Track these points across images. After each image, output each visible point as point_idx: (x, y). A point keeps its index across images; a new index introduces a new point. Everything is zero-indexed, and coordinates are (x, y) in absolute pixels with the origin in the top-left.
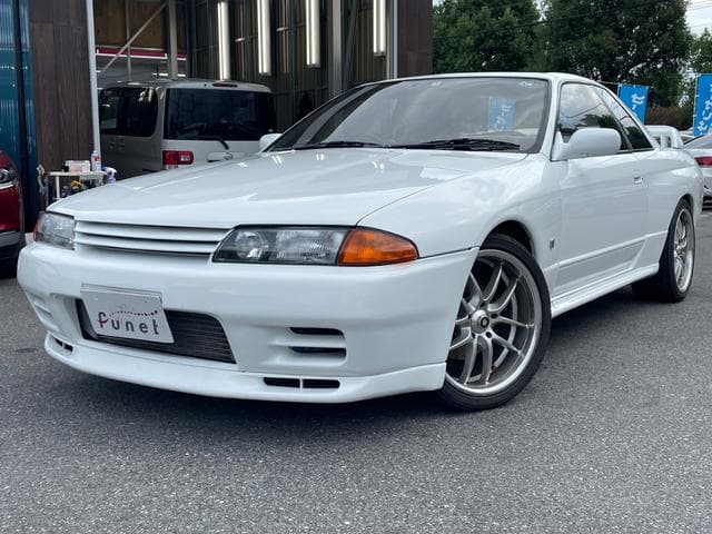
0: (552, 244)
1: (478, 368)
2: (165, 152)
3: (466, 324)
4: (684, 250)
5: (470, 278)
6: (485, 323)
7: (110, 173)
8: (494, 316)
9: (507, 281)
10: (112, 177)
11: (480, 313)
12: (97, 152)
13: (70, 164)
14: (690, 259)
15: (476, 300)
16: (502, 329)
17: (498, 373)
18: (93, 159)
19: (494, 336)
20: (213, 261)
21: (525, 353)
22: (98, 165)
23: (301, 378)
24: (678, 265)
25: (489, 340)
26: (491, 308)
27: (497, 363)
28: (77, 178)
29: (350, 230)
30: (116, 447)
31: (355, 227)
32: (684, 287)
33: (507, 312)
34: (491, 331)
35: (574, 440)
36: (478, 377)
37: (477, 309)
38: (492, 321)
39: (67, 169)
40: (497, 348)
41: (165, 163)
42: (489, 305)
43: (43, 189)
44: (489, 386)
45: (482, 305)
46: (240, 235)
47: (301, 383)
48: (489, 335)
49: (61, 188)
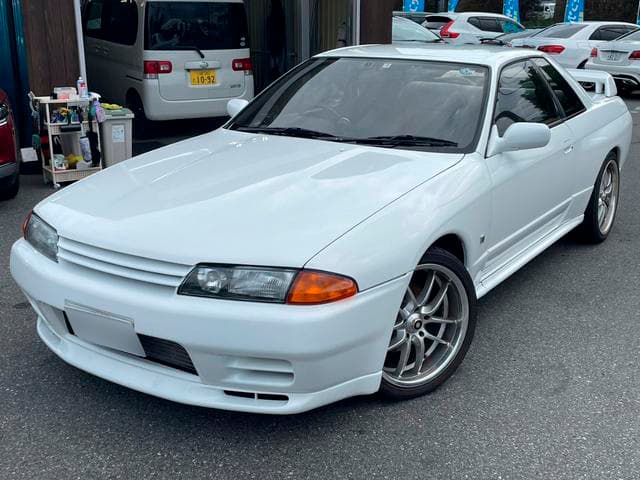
0: (483, 239)
1: (412, 359)
2: (146, 62)
3: (402, 327)
4: (609, 196)
5: (407, 292)
6: (418, 325)
7: (95, 99)
8: (427, 317)
9: (440, 283)
10: (97, 103)
11: (415, 317)
12: (83, 79)
13: (58, 91)
14: (613, 203)
15: (410, 306)
16: (433, 328)
17: (429, 362)
18: (79, 85)
19: (426, 334)
20: (178, 293)
21: (453, 344)
22: (84, 90)
23: (256, 392)
24: (601, 212)
25: (421, 339)
26: (424, 311)
27: (429, 353)
28: (64, 105)
29: (299, 272)
30: (99, 443)
31: (303, 269)
32: (605, 229)
33: (438, 313)
34: (424, 331)
35: (489, 438)
36: (412, 366)
37: (412, 313)
38: (425, 322)
39: (55, 96)
40: (428, 342)
41: (146, 72)
42: (423, 308)
43: (35, 113)
44: (421, 377)
45: (417, 310)
46: (201, 271)
47: (256, 396)
48: (421, 334)
49: (51, 113)
